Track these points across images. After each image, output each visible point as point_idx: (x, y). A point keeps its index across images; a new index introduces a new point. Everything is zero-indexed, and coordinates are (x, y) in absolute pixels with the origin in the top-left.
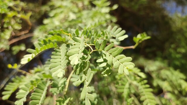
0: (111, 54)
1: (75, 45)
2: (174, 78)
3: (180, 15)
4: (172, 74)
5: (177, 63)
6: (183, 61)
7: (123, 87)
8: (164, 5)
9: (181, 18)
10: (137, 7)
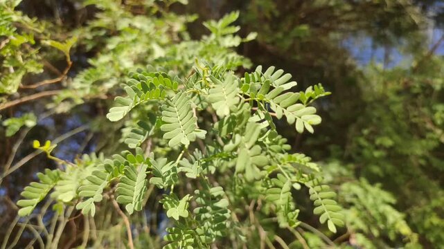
0: (279, 104)
1: (214, 87)
2: (369, 202)
3: (380, 66)
4: (366, 191)
5: (376, 169)
6: (389, 167)
7: (277, 190)
8: (345, 43)
9: (383, 74)
10: (288, 43)
